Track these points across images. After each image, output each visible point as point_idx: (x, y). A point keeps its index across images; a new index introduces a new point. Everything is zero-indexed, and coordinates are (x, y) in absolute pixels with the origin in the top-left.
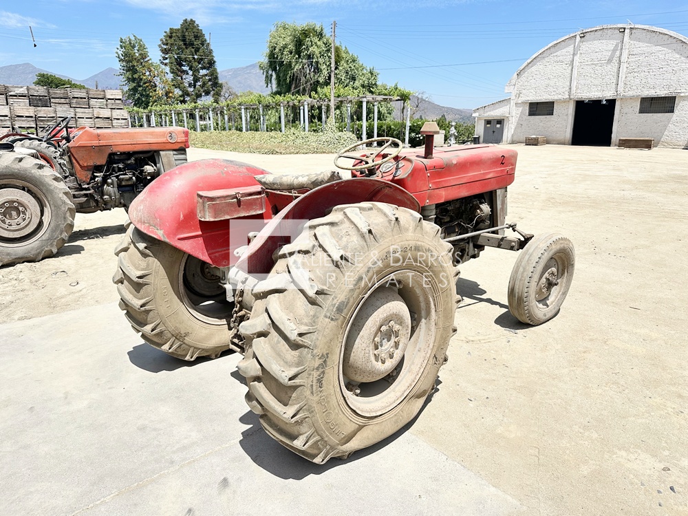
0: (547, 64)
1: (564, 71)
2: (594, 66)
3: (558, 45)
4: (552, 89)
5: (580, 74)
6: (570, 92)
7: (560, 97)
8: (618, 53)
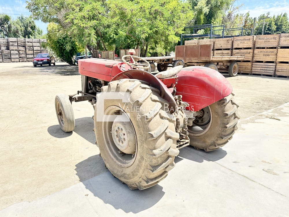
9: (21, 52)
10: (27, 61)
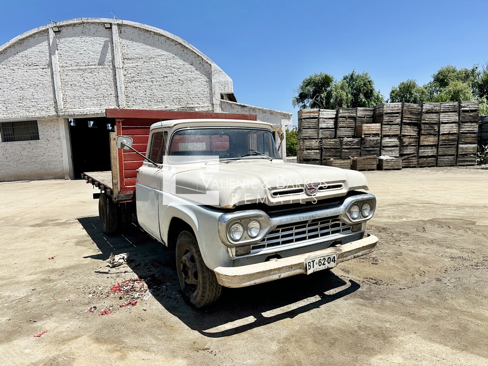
0: (15, 68)
1: (41, 78)
2: (81, 73)
3: (26, 42)
4: (30, 104)
5: (64, 83)
6: (56, 107)
7: (44, 114)
8: (109, 56)
9: (406, 141)
10: (418, 164)
